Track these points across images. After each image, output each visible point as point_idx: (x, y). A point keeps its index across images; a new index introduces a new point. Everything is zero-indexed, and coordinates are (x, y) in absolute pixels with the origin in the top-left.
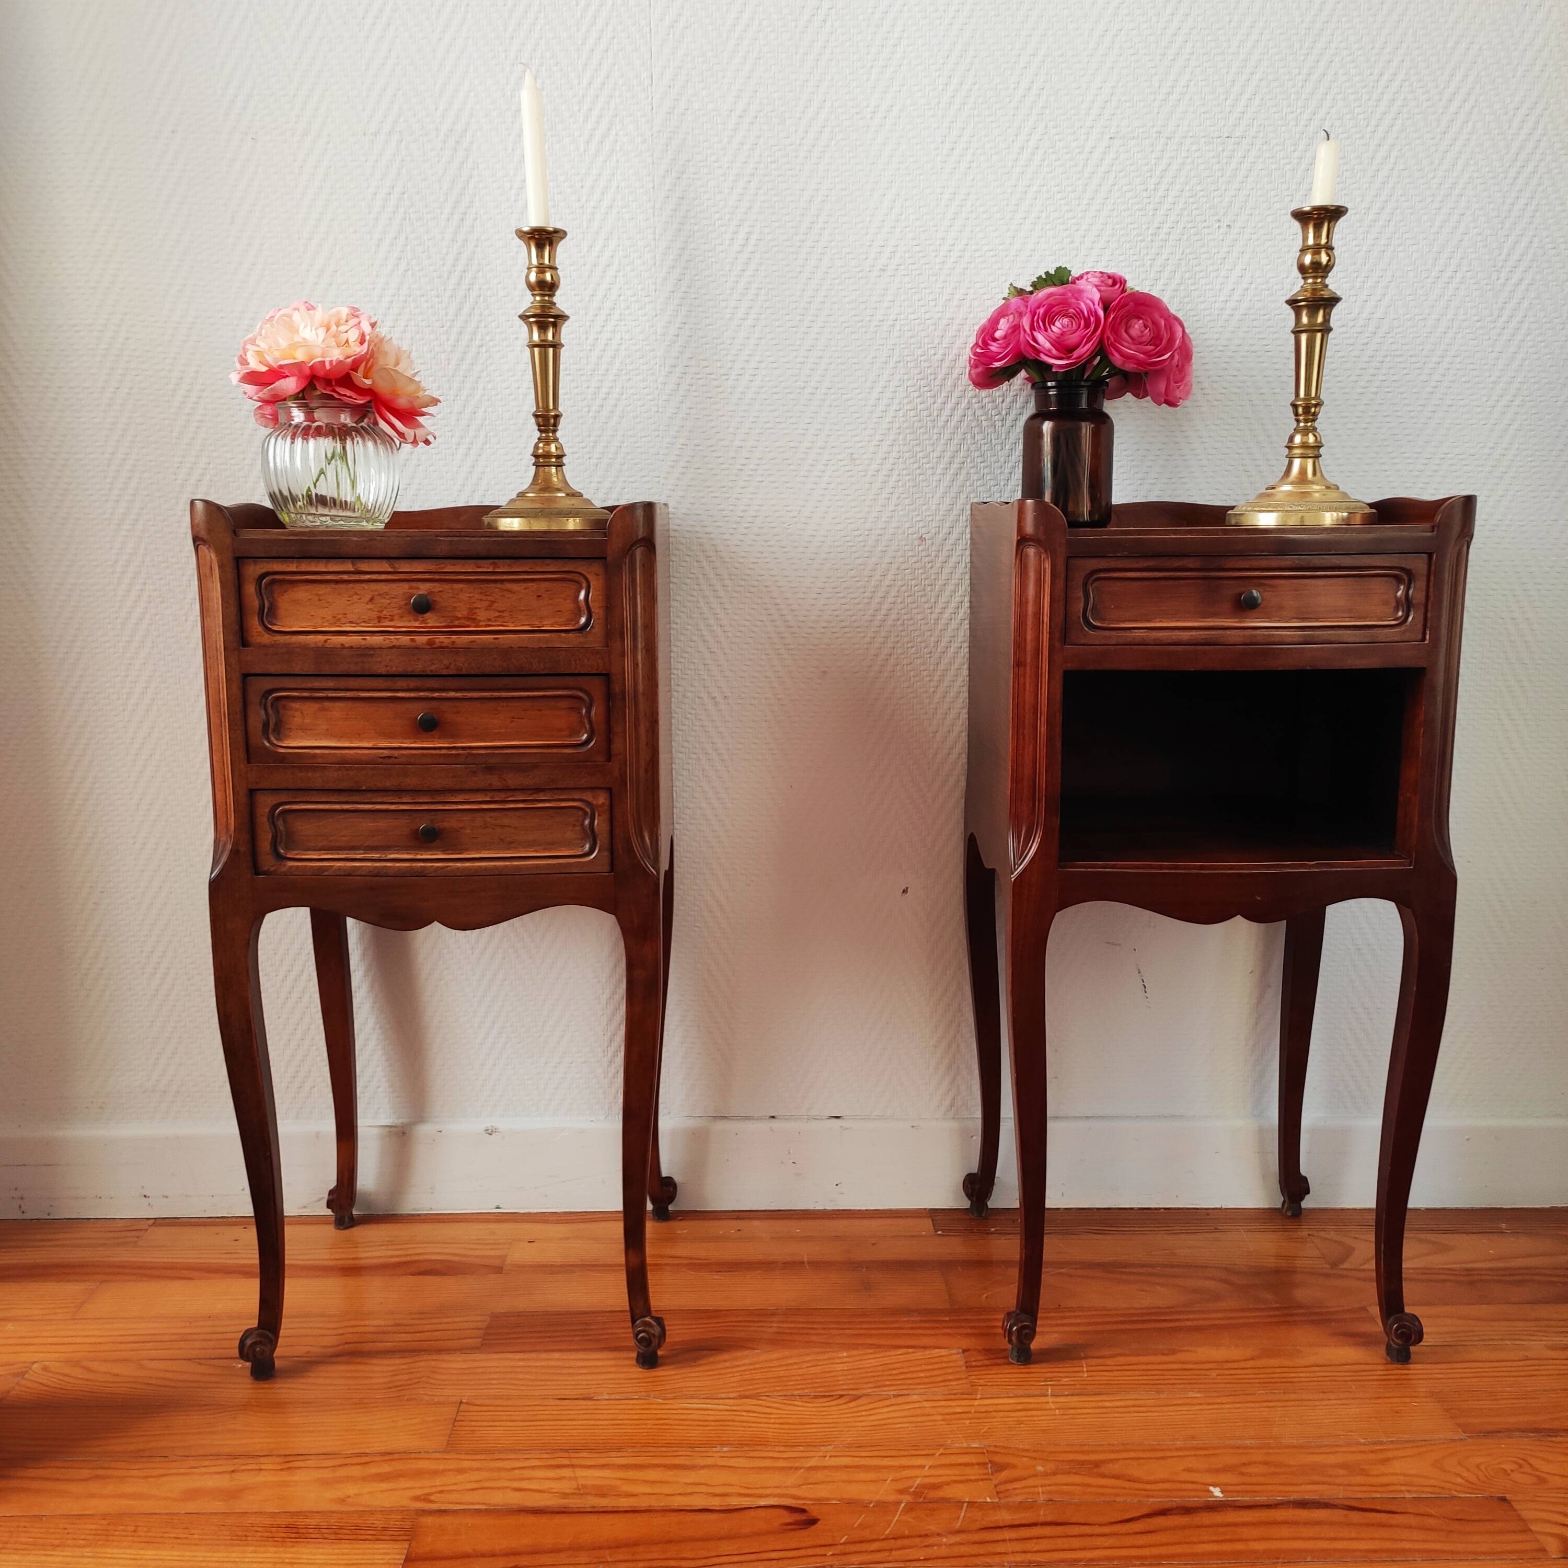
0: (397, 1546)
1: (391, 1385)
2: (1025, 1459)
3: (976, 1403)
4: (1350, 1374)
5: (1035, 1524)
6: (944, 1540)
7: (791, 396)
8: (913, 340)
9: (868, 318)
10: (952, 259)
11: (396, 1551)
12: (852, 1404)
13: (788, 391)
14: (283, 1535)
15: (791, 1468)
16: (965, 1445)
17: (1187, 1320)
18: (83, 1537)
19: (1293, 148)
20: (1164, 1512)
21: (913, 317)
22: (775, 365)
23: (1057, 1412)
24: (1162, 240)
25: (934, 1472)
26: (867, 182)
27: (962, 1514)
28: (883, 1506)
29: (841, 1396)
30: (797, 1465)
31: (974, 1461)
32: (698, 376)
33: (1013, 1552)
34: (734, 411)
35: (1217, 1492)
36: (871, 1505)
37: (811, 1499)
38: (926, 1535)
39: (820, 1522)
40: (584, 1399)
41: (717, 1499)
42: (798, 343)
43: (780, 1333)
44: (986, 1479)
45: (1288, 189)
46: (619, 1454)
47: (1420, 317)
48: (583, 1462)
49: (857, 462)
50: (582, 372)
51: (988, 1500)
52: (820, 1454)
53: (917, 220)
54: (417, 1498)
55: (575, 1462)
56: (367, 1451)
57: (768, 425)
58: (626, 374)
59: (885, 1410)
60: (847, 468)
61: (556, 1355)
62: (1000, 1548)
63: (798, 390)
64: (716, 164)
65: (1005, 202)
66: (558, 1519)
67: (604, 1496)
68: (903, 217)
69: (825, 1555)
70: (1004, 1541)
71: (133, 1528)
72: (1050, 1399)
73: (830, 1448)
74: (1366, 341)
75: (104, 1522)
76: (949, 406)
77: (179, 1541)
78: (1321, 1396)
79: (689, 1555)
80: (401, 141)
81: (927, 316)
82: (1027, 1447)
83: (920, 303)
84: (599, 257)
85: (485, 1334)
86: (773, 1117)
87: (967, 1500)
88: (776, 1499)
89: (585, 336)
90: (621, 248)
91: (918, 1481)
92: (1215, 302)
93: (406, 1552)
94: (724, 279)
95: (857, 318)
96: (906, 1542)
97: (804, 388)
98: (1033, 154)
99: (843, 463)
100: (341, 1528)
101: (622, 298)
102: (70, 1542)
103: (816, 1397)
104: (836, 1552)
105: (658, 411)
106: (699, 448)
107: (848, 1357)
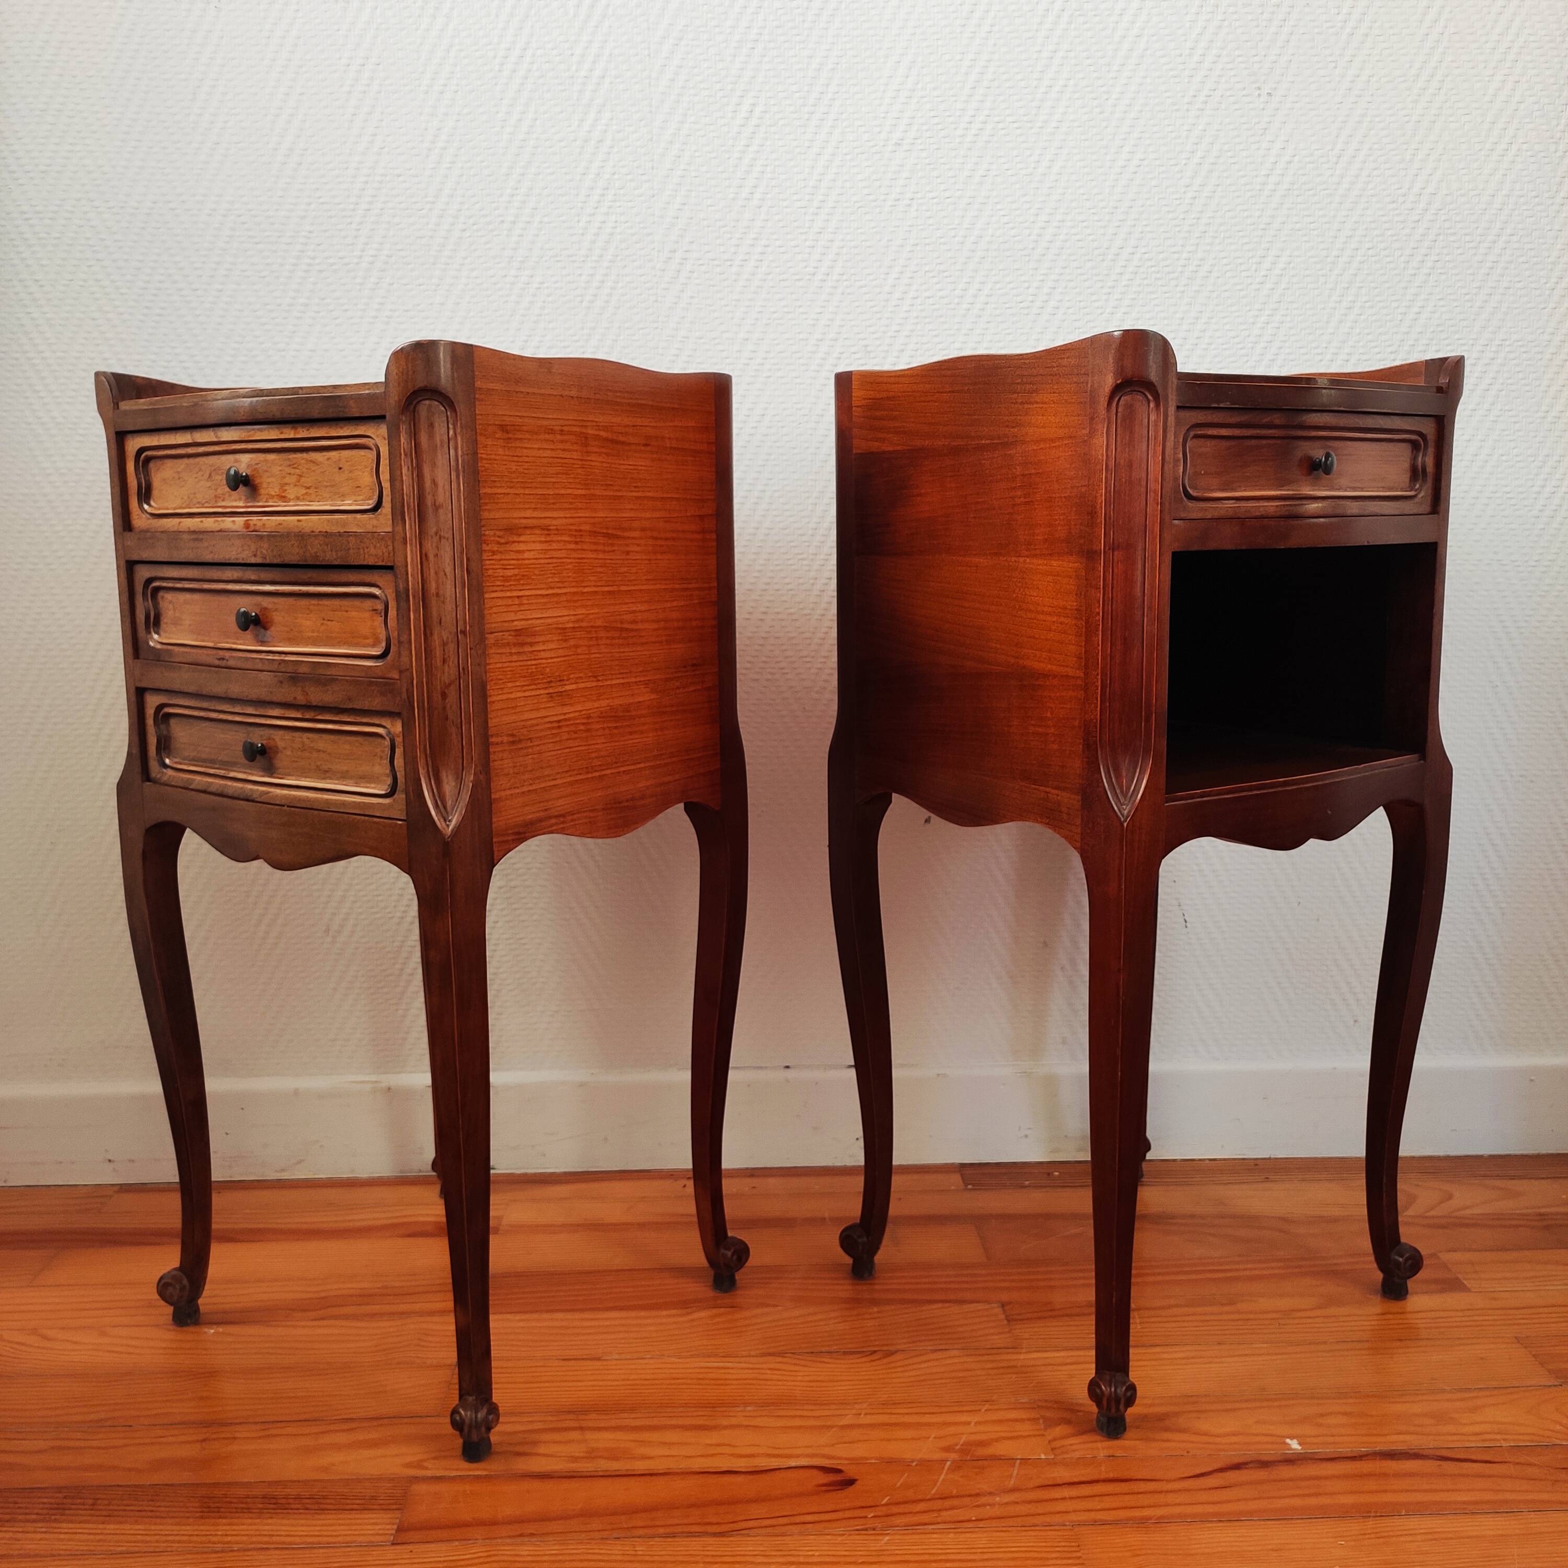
0: (389, 1515)
1: (379, 1348)
2: (1079, 1414)
3: (1022, 1357)
5: (1097, 1481)
6: (998, 1499)
7: (801, 283)
8: (931, 221)
9: (882, 197)
10: (973, 132)
11: (388, 1521)
12: (885, 1361)
13: (797, 277)
14: (261, 1506)
15: (823, 1427)
16: (1013, 1400)
17: (1245, 1269)
18: (36, 1511)
19: (1336, 11)
20: (1237, 1467)
21: (931, 195)
22: (782, 250)
24: (1198, 110)
25: (981, 1428)
26: (880, 49)
27: (1015, 1472)
28: (926, 1465)
29: (875, 1352)
30: (829, 1423)
31: (1024, 1417)
32: (701, 262)
33: (1074, 1511)
34: (739, 300)
35: (1295, 1445)
36: (914, 1464)
37: (846, 1459)
38: (978, 1495)
39: (858, 1483)
40: (591, 1359)
41: (743, 1460)
42: (807, 225)
43: (803, 1289)
44: (1039, 1435)
45: (1331, 55)
46: (633, 1416)
47: (1475, 193)
48: (591, 1424)
49: (872, 355)
50: (574, 258)
51: (1043, 1457)
52: (854, 1412)
53: (934, 89)
54: (408, 1465)
55: (584, 1424)
56: (353, 1416)
57: (775, 315)
58: (622, 260)
61: (560, 1315)
62: (1061, 1506)
63: (808, 277)
64: (717, 30)
65: (1030, 69)
66: (566, 1485)
67: (616, 1459)
69: (866, 1517)
70: (1064, 1499)
71: (90, 1502)
73: (865, 1405)
74: (1417, 218)
75: (60, 1495)
77: (144, 1514)
78: (1398, 1344)
79: (714, 1520)
80: (376, 8)
81: (947, 194)
83: (939, 180)
84: (590, 131)
86: (787, 1067)
87: (1019, 1457)
88: (807, 1459)
89: (576, 219)
90: (614, 122)
91: (964, 1439)
92: (1256, 176)
93: (398, 1521)
94: (727, 156)
95: (871, 197)
96: (956, 1502)
97: (814, 274)
98: (1059, 17)
99: (857, 356)
100: (324, 1498)
101: (616, 176)
102: (20, 1517)
104: (879, 1514)
105: (656, 301)
106: (702, 341)
107: (879, 1312)
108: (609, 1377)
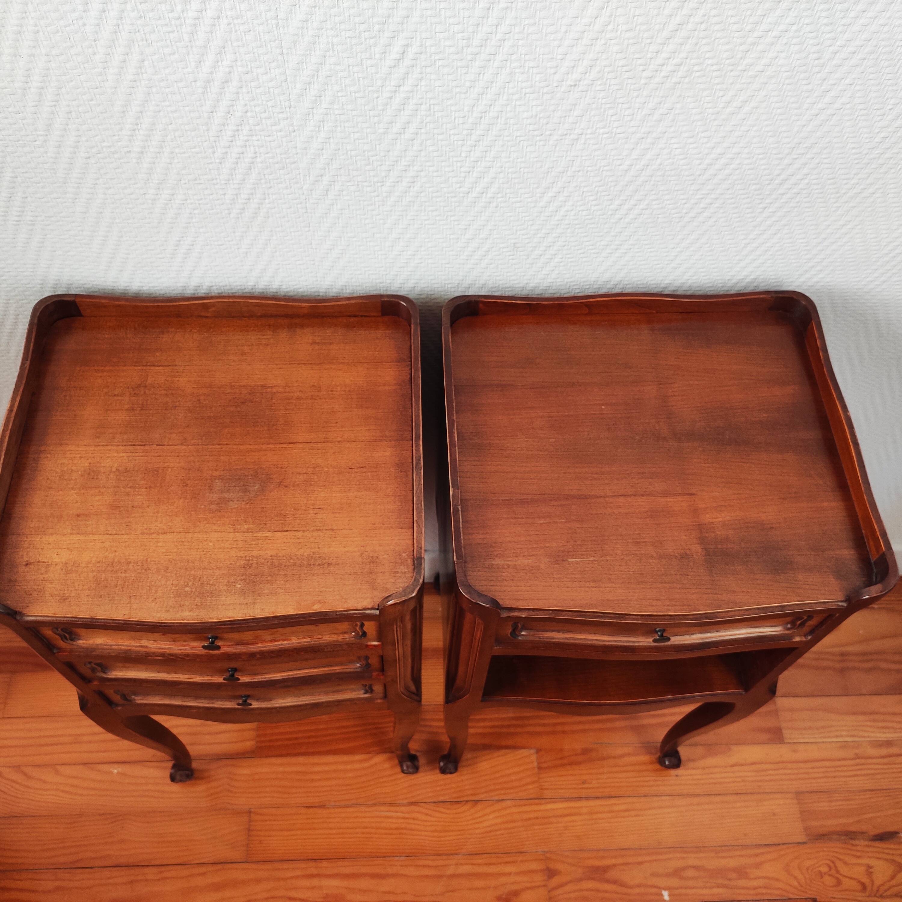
2: (567, 866)
3: (543, 807)
10: (663, 74)
12: (473, 810)
15: (439, 876)
16: (534, 851)
23: (587, 817)
29: (466, 802)
30: (442, 873)
31: (538, 868)
35: (666, 896)
40: (321, 807)
44: (544, 886)
49: (520, 249)
50: (215, 181)
52: (455, 862)
53: (627, 31)
56: (204, 860)
57: (428, 222)
58: (266, 183)
60: (509, 253)
65: (749, 13)
68: (610, 27)
72: (584, 803)
73: (460, 856)
76: (626, 207)
82: (568, 853)
84: (212, 73)
89: (211, 150)
90: (239, 63)
91: (508, 888)
101: (249, 114)
103: (452, 804)
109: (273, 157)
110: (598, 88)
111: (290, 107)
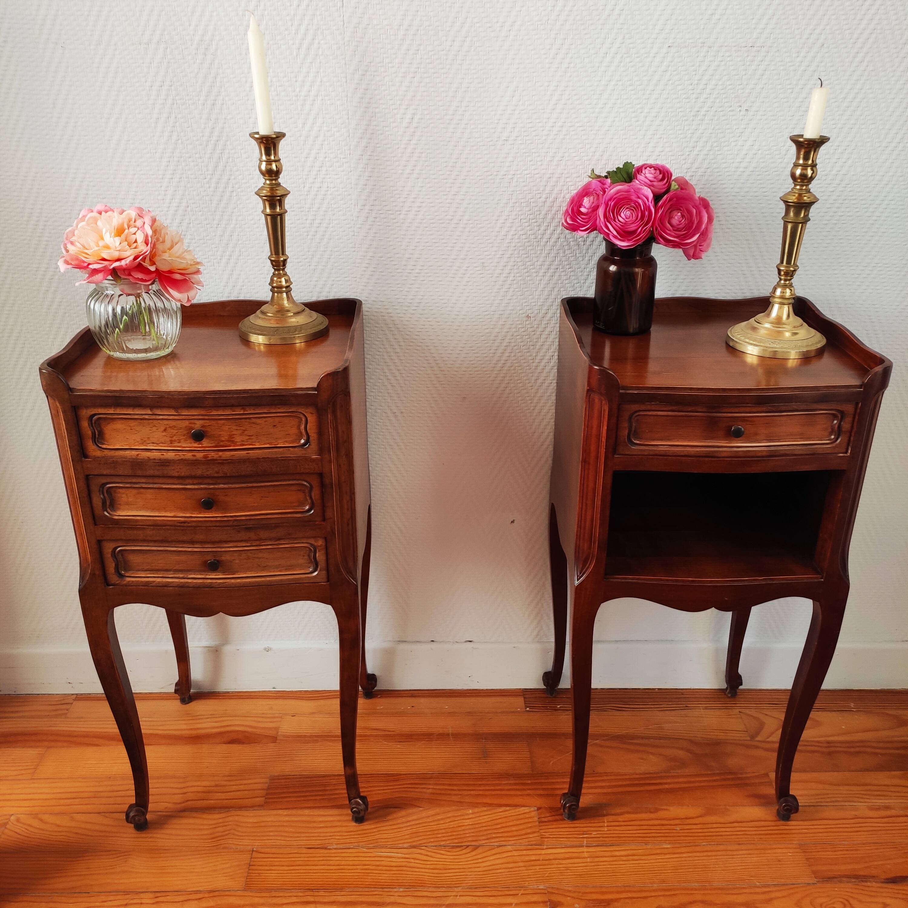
1: (213, 836)
2: (569, 898)
3: (543, 852)
4: (755, 829)
7: (443, 225)
8: (525, 188)
9: (495, 173)
10: (554, 133)
12: (473, 853)
13: (441, 222)
16: (536, 886)
17: (666, 783)
19: (796, 55)
21: (526, 172)
22: (432, 205)
23: (588, 860)
24: (700, 120)
26: (496, 78)
29: (468, 846)
31: (540, 900)
32: (381, 212)
34: (405, 235)
40: (323, 848)
42: (447, 190)
43: (434, 794)
45: (790, 84)
46: (341, 894)
47: (871, 174)
48: (321, 899)
49: (487, 268)
50: (302, 209)
52: (454, 894)
53: (530, 105)
55: (317, 899)
56: (201, 889)
57: (428, 244)
58: (332, 211)
59: (492, 858)
60: (480, 272)
61: (307, 812)
63: (448, 222)
64: (390, 65)
65: (593, 93)
68: (521, 103)
72: (585, 849)
73: (460, 888)
74: (832, 189)
76: (549, 232)
78: (737, 847)
80: (167, 49)
81: (536, 172)
82: (570, 889)
83: (531, 163)
84: (310, 131)
85: (267, 794)
86: (433, 641)
89: (302, 185)
90: (325, 125)
92: (733, 163)
94: (397, 147)
95: (488, 173)
97: (452, 220)
98: (613, 58)
99: (477, 269)
101: (327, 159)
103: (453, 847)
105: (354, 235)
106: (382, 259)
107: (472, 814)
108: (331, 862)
109: (337, 191)
110: (520, 142)
111: (350, 154)
